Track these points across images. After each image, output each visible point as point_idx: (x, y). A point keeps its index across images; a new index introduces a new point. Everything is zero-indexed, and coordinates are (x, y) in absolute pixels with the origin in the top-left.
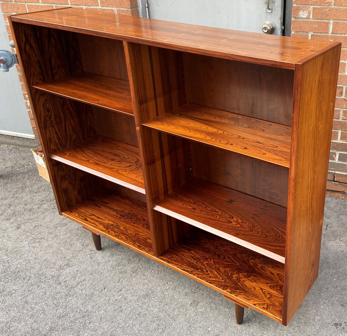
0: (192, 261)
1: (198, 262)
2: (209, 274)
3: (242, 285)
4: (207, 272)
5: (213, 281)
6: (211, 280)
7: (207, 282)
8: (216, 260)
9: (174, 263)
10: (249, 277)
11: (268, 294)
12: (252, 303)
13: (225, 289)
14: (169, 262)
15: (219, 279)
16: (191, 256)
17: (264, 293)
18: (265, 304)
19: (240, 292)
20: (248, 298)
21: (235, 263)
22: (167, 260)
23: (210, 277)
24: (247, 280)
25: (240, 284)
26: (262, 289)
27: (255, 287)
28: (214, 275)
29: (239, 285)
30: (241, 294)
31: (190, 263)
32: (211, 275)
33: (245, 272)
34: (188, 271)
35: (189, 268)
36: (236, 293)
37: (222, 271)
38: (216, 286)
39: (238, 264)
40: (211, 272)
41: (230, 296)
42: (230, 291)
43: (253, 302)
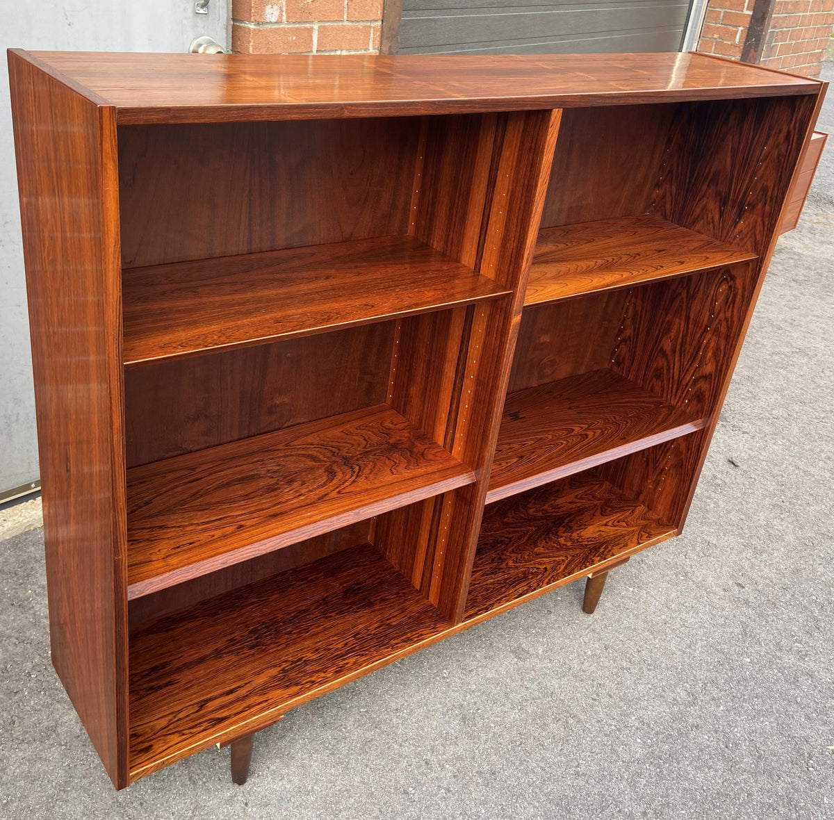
0: (500, 579)
1: (504, 572)
2: (546, 568)
3: (588, 542)
4: (538, 569)
5: (566, 568)
6: (564, 570)
7: (566, 576)
8: (510, 550)
9: (492, 602)
10: (571, 528)
11: (618, 522)
12: (633, 545)
13: (593, 561)
14: (487, 609)
15: (563, 560)
16: (483, 576)
17: (616, 526)
18: (639, 533)
19: (605, 548)
20: (622, 545)
21: (528, 532)
22: (479, 610)
23: (554, 569)
24: (578, 532)
25: (586, 543)
26: (605, 525)
27: (598, 529)
28: (549, 563)
29: (587, 545)
30: (609, 548)
31: (502, 582)
32: (549, 567)
33: (558, 527)
34: (527, 592)
35: (517, 587)
36: (605, 553)
37: (543, 551)
38: (581, 569)
39: (534, 529)
40: (540, 563)
41: (610, 563)
42: (599, 558)
43: (632, 542)
